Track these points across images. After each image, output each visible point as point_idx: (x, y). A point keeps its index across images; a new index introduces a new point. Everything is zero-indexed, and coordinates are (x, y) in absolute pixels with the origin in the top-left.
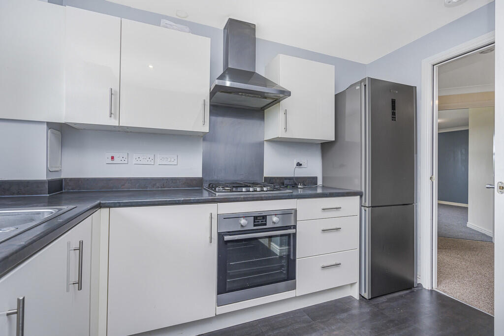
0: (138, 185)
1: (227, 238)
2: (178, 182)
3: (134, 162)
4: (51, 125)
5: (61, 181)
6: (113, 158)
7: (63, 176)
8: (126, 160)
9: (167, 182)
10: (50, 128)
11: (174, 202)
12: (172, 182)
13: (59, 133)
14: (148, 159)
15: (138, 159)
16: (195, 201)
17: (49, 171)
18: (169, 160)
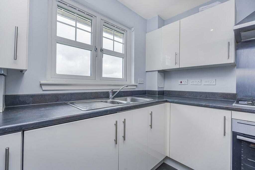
0: (192, 95)
1: (238, 137)
2: (216, 95)
3: (191, 84)
4: (159, 71)
5: (164, 91)
6: (181, 82)
7: (165, 89)
8: (187, 83)
9: (208, 95)
10: (159, 72)
11: (199, 105)
12: (212, 95)
13: (163, 74)
14: (197, 82)
15: (192, 82)
16: (213, 107)
17: (158, 88)
18: (210, 82)
